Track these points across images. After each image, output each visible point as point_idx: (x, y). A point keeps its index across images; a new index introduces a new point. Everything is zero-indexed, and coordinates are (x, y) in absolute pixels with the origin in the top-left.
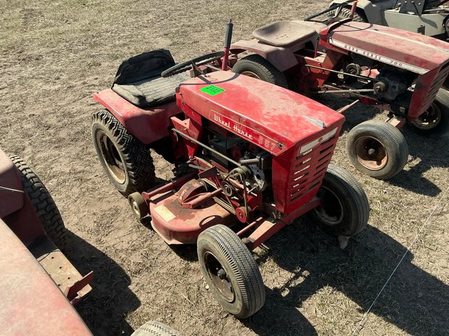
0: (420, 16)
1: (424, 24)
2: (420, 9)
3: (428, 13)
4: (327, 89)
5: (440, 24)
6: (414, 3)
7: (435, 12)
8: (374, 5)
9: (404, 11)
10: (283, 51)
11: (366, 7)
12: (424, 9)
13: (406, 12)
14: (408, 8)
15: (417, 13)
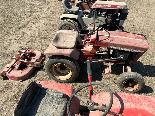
12: (97, 16)
14: (91, 16)
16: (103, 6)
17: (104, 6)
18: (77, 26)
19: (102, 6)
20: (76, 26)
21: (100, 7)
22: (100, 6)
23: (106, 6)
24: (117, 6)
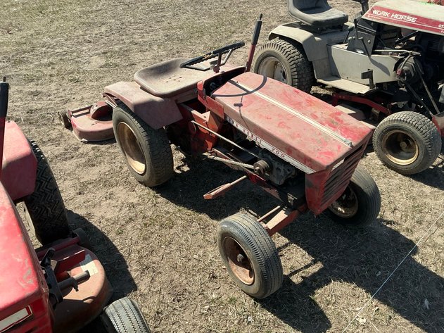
0: (369, 56)
1: (372, 67)
2: (370, 48)
3: (380, 53)
4: (217, 155)
5: (391, 68)
6: (362, 40)
7: (387, 53)
8: (317, 38)
9: (352, 48)
10: (160, 103)
11: (305, 42)
12: (375, 47)
13: (354, 50)
14: (356, 46)
15: (366, 52)
16: (393, 15)
17: (396, 16)
18: (294, 66)
19: (390, 16)
20: (293, 62)
21: (384, 19)
22: (386, 14)
23: (402, 17)
24: (436, 23)
